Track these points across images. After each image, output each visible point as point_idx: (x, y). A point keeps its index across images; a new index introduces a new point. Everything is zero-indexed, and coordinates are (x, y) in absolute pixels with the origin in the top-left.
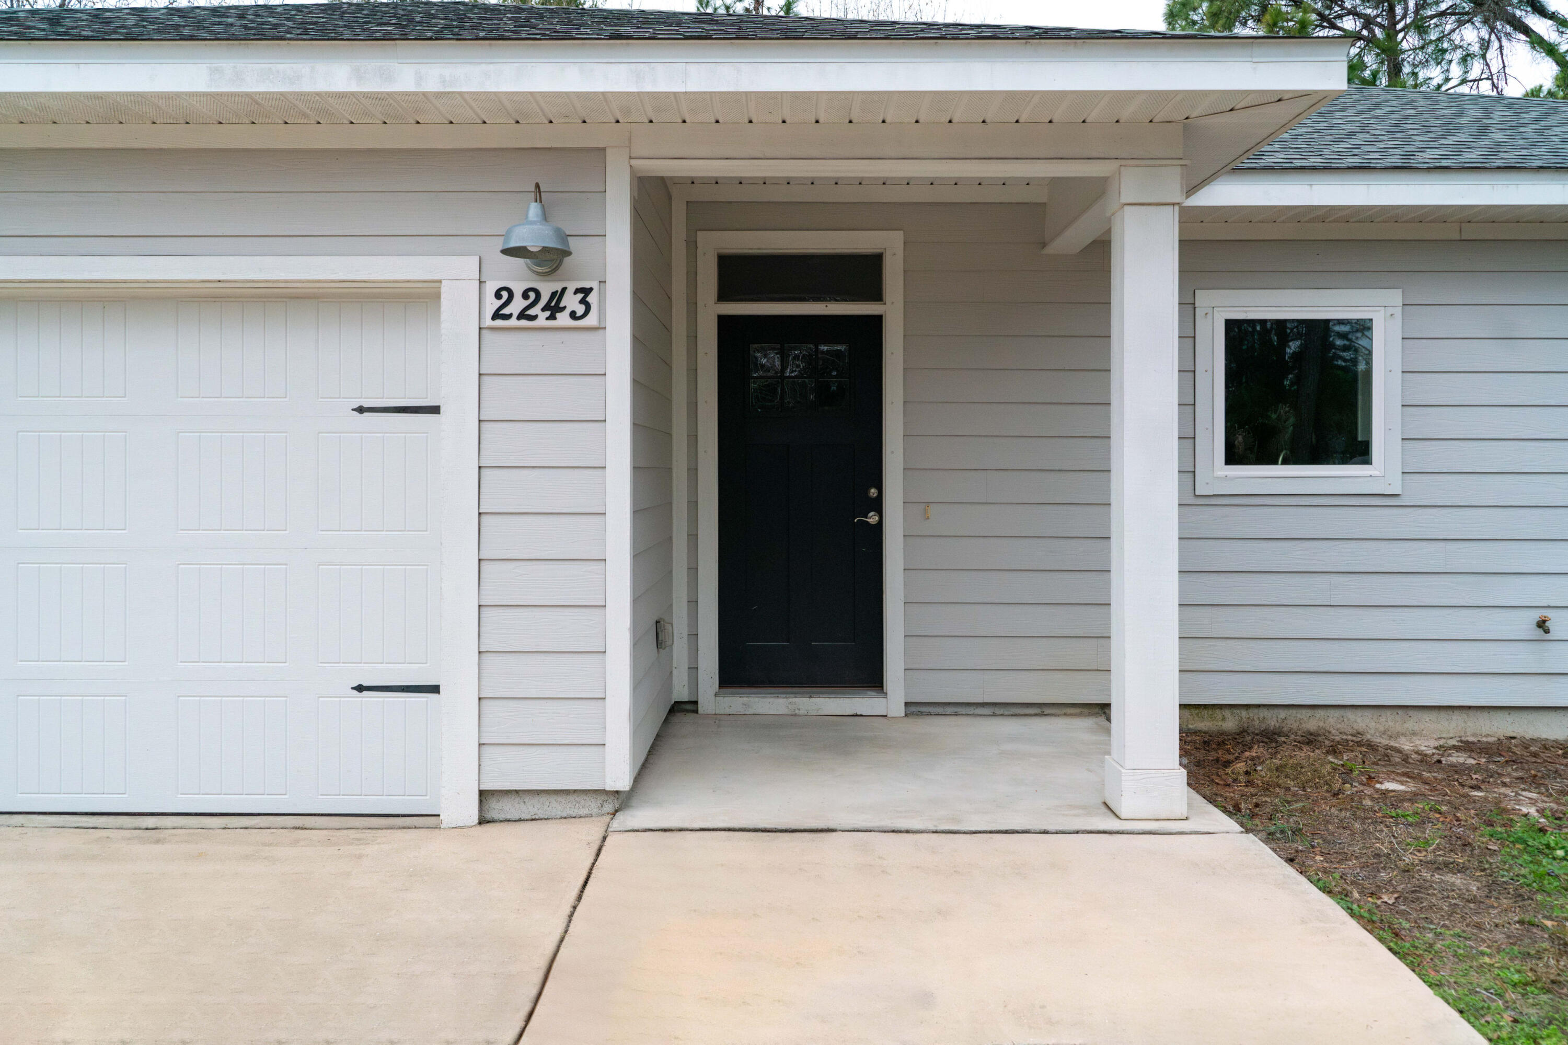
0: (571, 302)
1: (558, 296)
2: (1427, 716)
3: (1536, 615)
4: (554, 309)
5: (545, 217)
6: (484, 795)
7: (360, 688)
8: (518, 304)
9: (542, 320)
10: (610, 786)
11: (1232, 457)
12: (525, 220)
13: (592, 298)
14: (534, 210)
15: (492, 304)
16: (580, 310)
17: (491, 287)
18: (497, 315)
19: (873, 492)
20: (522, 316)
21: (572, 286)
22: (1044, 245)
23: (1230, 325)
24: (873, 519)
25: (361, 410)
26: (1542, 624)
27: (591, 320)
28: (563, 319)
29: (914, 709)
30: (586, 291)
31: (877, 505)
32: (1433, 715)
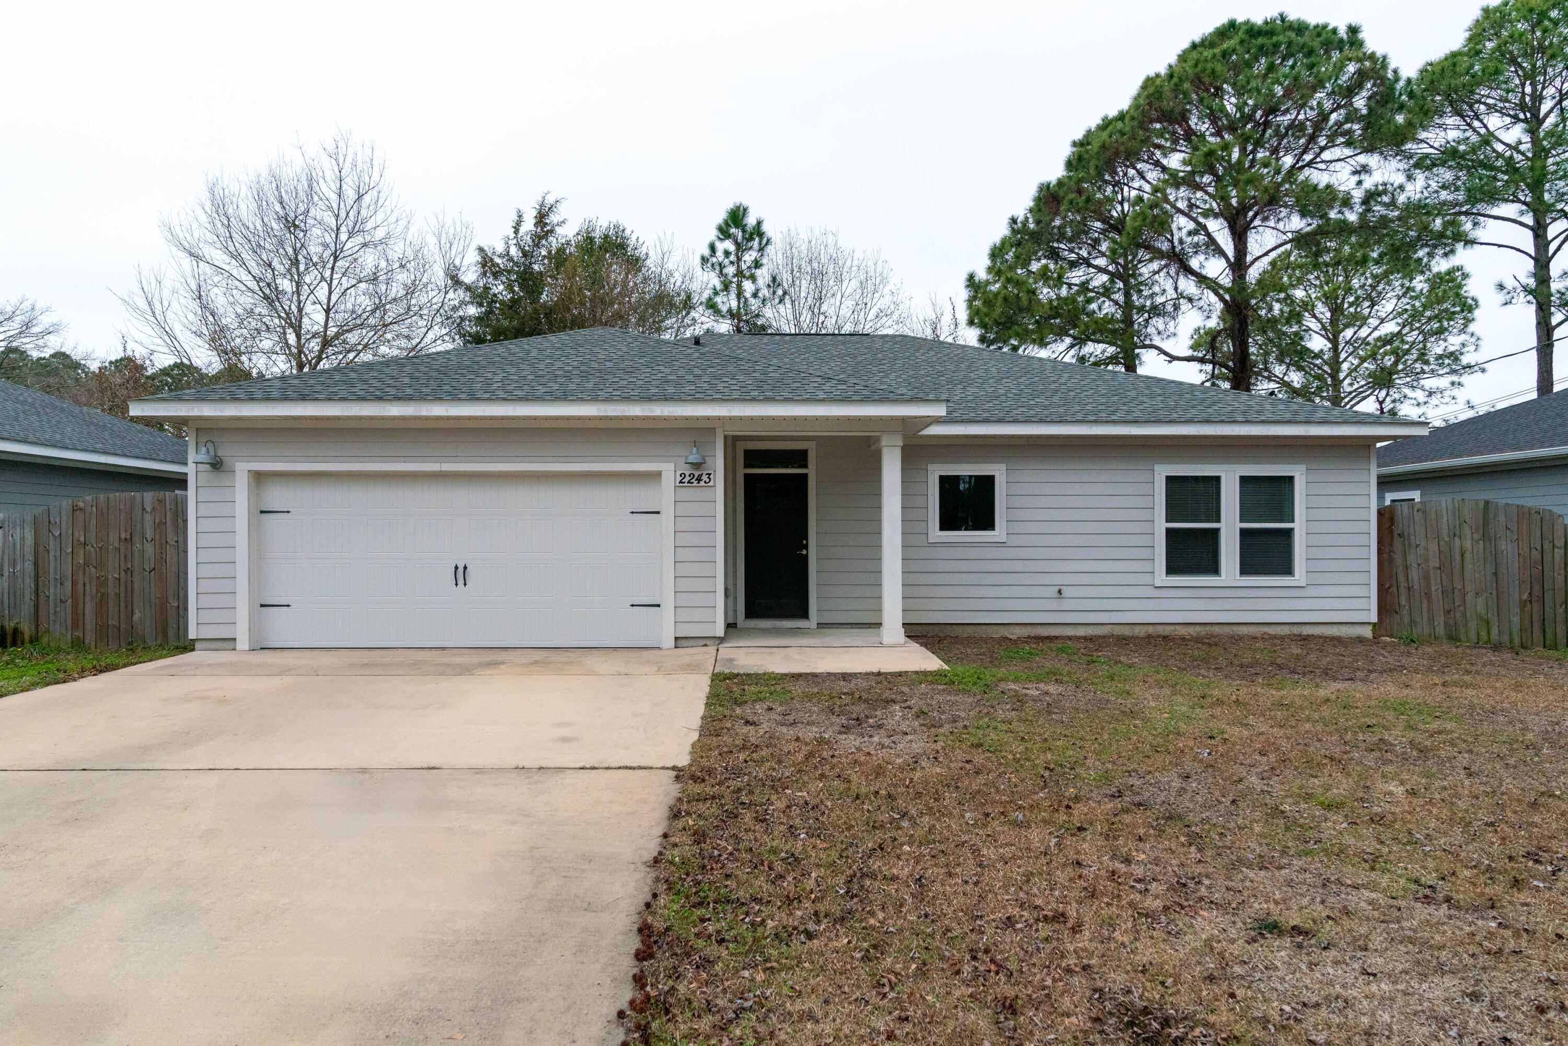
0: (705, 478)
1: (700, 476)
2: (1017, 627)
3: (1057, 589)
4: (699, 480)
5: (698, 452)
6: (676, 639)
7: (632, 605)
8: (687, 479)
9: (695, 483)
10: (717, 635)
11: (942, 528)
12: (691, 453)
13: (711, 477)
14: (695, 450)
15: (679, 479)
16: (708, 480)
17: (678, 473)
18: (680, 482)
19: (805, 542)
20: (689, 482)
21: (705, 473)
22: (869, 446)
23: (941, 477)
24: (804, 552)
25: (632, 513)
26: (1060, 592)
27: (711, 484)
28: (702, 483)
29: (821, 625)
30: (710, 474)
31: (806, 547)
32: (1020, 627)
